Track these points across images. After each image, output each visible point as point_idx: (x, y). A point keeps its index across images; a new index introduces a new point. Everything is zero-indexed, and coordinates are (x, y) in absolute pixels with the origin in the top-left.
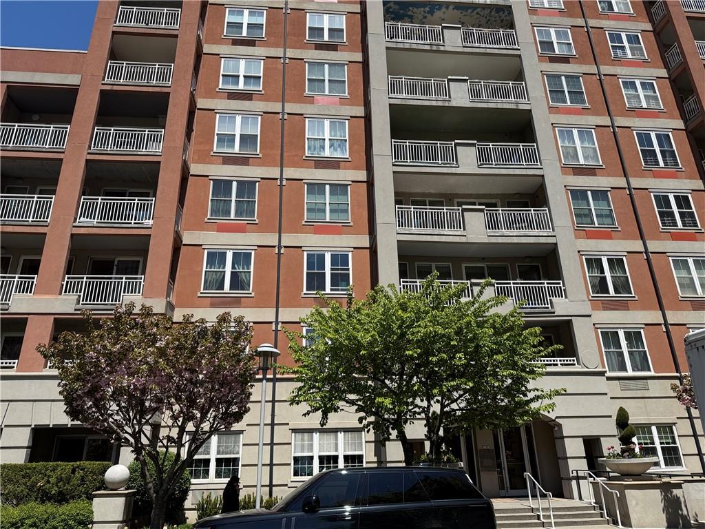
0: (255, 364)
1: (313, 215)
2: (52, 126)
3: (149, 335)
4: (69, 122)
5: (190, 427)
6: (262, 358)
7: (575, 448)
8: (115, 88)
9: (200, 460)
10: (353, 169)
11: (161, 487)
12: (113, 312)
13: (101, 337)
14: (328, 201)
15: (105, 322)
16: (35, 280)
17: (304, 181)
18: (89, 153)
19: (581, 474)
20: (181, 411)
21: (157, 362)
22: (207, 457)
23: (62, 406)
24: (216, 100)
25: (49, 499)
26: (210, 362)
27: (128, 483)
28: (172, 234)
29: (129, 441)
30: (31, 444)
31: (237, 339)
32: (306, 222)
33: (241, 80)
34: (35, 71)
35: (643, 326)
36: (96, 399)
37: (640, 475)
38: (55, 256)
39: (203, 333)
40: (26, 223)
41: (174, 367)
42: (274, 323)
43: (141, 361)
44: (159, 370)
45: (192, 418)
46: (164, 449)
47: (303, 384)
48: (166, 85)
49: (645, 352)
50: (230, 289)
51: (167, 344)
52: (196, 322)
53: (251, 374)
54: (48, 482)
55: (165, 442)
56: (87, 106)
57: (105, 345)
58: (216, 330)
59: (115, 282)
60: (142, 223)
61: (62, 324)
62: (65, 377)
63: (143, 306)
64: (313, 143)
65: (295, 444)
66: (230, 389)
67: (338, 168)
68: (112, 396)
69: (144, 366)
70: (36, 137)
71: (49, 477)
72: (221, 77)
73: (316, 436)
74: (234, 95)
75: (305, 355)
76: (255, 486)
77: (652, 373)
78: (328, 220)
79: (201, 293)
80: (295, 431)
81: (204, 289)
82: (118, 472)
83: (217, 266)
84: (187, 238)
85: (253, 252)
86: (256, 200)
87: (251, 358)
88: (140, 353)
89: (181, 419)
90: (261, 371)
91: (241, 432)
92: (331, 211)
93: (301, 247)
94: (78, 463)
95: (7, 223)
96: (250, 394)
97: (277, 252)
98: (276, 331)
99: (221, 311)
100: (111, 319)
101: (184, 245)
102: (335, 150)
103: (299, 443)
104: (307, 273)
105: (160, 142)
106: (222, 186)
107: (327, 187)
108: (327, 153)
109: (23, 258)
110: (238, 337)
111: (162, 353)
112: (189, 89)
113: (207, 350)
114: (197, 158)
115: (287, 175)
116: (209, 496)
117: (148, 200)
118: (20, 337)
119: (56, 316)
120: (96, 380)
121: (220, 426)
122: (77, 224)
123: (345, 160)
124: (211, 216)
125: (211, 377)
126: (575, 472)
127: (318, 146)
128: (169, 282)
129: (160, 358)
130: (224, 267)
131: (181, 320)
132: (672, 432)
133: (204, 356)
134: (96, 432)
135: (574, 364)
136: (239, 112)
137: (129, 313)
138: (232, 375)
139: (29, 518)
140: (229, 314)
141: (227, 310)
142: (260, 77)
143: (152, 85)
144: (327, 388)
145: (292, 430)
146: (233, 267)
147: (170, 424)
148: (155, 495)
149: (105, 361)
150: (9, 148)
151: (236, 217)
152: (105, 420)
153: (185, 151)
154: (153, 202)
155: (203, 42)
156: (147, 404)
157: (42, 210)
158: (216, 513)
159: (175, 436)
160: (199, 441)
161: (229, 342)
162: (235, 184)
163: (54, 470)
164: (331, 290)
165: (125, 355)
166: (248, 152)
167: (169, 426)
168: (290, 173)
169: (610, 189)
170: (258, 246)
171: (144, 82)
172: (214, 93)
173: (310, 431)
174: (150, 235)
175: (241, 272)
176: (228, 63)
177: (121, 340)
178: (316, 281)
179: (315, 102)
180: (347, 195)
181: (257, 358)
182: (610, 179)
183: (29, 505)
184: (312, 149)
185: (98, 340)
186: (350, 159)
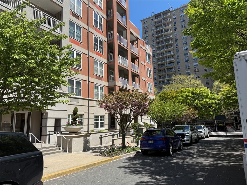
7: (51, 122)
19: (51, 133)
35: (82, 80)
37: (76, 132)
49: (80, 90)
77: (81, 97)
126: (49, 132)
132: (82, 117)
135: (58, 89)
169: (82, 27)
182: (83, 24)
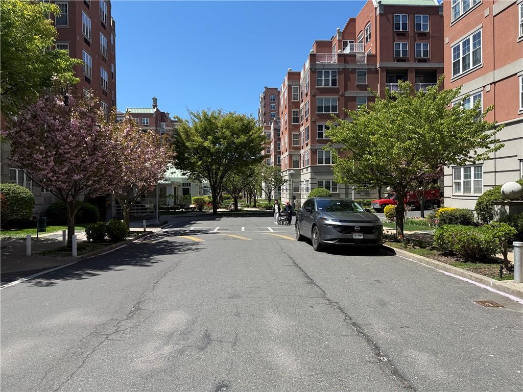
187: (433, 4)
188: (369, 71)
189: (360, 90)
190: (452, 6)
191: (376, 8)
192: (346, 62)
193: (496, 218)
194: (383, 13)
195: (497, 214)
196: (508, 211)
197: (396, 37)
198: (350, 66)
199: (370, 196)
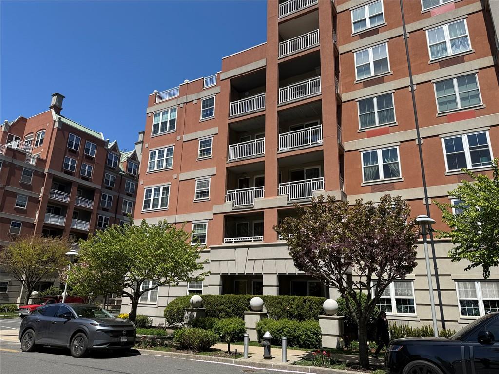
0: (416, 231)
1: (445, 107)
2: (256, 96)
3: (336, 215)
4: (264, 91)
5: (374, 276)
6: (420, 226)
8: (286, 59)
9: (384, 299)
10: (478, 58)
11: (361, 316)
12: (311, 202)
13: (307, 219)
14: (457, 93)
15: (307, 209)
16: (263, 189)
17: (432, 82)
18: (278, 107)
20: (366, 265)
21: (344, 233)
22: (388, 297)
23: (292, 262)
24: (352, 43)
25: (294, 317)
26: (381, 231)
27: (339, 311)
28: (337, 146)
29: (335, 284)
30: (278, 285)
31: (398, 213)
32: (439, 114)
33: (368, 21)
34: (242, 66)
36: (311, 257)
38: (271, 173)
39: (372, 211)
40: (253, 157)
41: (356, 235)
42: (424, 199)
43: (334, 232)
44: (347, 238)
45: (374, 270)
46: (359, 291)
47: (460, 244)
48: (316, 45)
50: (384, 178)
51: (349, 220)
52: (366, 203)
53: (413, 238)
54: (292, 307)
55: (358, 285)
56: (272, 77)
57: (310, 224)
58: (381, 209)
59: (307, 184)
60: (317, 143)
61: (283, 213)
62: (291, 244)
63: (329, 196)
64: (435, 48)
65: (459, 291)
66: (399, 249)
67: (463, 61)
68: (319, 255)
69: (336, 236)
70: (249, 105)
71: (291, 304)
72: (353, 25)
73: (478, 285)
74: (364, 35)
75: (458, 221)
76: (432, 320)
78: (460, 108)
79: (363, 183)
80: (457, 280)
81: (365, 181)
82: (331, 304)
83: (371, 162)
84: (347, 147)
85: (398, 147)
86: (394, 107)
87: (412, 226)
88: (332, 227)
89: (367, 271)
90: (421, 236)
91: (412, 280)
92: (462, 99)
93: (438, 136)
94: (306, 297)
95: (244, 159)
96: (416, 253)
97: (417, 143)
98: (427, 204)
99: (382, 194)
100: (310, 207)
101: (346, 152)
102: (458, 47)
103: (462, 289)
104: (447, 155)
105: (319, 86)
106: (366, 104)
107: (455, 81)
108: (450, 52)
109: (255, 177)
110: (399, 212)
111: (346, 226)
112: (332, 42)
113: (378, 223)
114: (345, 89)
115: (416, 81)
116: (395, 325)
117: (317, 127)
118: (261, 223)
119: (278, 209)
120: (309, 246)
121: (396, 276)
122: (279, 152)
123: (469, 53)
124: (361, 127)
125: (384, 242)
127: (441, 49)
128: (340, 178)
129: (346, 229)
130: (377, 163)
131: (354, 203)
133: (376, 227)
134: (314, 278)
136: (369, 46)
137: (320, 202)
138: (399, 239)
139: (285, 327)
140: (389, 196)
141: (387, 193)
142: (382, 13)
143: (308, 48)
144: (484, 247)
145: (455, 279)
146: (384, 161)
147: (360, 274)
148: (358, 320)
149: (312, 233)
150: (238, 116)
151: (380, 124)
152: (319, 271)
153: (336, 87)
154: (321, 128)
155: (336, 5)
156: (342, 260)
157: (260, 148)
158: (402, 337)
159: (366, 282)
160: (382, 286)
161: (392, 216)
162: (375, 100)
163: (293, 300)
164: (473, 166)
165: (323, 229)
166: (382, 72)
167: (359, 275)
168: (418, 78)
170: (401, 142)
171: (302, 49)
172: (349, 39)
173: (472, 281)
174: (323, 150)
175: (390, 164)
176: (356, 13)
177: (319, 219)
178: (457, 160)
179: (432, 14)
180: (476, 82)
181: (417, 226)
183: (284, 320)
184: (435, 53)
185: (305, 220)
186: (473, 51)
187: (100, 138)
188: (36, 173)
189: (23, 188)
190: (149, 161)
191: (55, 121)
192: (14, 157)
193: (187, 321)
194: (61, 128)
195: (187, 318)
196: (195, 316)
197: (68, 152)
198: (17, 162)
199: (8, 301)
